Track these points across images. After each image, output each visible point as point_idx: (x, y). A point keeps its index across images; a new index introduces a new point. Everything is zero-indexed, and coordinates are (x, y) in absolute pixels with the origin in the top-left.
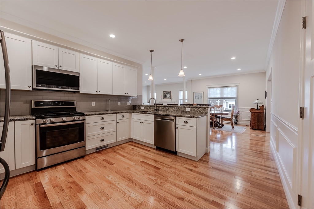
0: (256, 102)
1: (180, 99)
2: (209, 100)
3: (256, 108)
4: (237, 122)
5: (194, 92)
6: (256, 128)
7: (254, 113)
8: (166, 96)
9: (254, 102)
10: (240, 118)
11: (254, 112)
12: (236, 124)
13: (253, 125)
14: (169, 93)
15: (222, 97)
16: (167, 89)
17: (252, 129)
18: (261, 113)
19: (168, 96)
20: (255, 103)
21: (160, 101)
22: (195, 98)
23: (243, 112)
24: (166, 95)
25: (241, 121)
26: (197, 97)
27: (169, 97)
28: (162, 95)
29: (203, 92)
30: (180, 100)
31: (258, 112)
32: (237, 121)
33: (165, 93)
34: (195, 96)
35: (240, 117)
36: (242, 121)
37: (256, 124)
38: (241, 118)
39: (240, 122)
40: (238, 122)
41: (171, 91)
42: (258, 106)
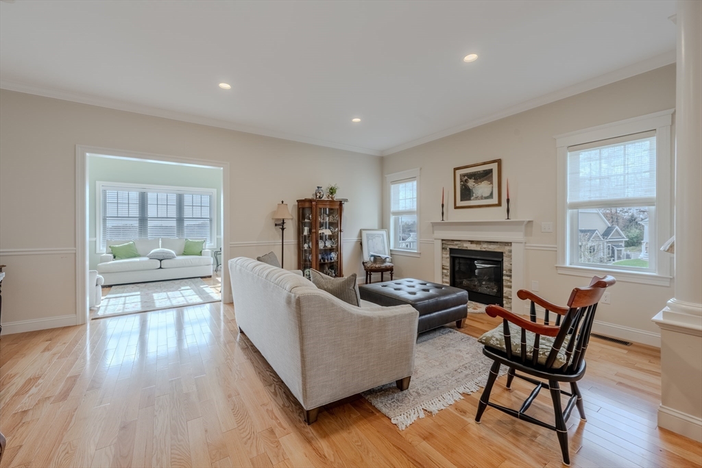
1: (569, 201)
8: (466, 193)
14: (491, 171)
16: (475, 156)
19: (482, 189)
21: (439, 219)
24: (471, 183)
27: (491, 196)
28: (448, 185)
30: (569, 212)
33: (463, 176)
41: (499, 162)
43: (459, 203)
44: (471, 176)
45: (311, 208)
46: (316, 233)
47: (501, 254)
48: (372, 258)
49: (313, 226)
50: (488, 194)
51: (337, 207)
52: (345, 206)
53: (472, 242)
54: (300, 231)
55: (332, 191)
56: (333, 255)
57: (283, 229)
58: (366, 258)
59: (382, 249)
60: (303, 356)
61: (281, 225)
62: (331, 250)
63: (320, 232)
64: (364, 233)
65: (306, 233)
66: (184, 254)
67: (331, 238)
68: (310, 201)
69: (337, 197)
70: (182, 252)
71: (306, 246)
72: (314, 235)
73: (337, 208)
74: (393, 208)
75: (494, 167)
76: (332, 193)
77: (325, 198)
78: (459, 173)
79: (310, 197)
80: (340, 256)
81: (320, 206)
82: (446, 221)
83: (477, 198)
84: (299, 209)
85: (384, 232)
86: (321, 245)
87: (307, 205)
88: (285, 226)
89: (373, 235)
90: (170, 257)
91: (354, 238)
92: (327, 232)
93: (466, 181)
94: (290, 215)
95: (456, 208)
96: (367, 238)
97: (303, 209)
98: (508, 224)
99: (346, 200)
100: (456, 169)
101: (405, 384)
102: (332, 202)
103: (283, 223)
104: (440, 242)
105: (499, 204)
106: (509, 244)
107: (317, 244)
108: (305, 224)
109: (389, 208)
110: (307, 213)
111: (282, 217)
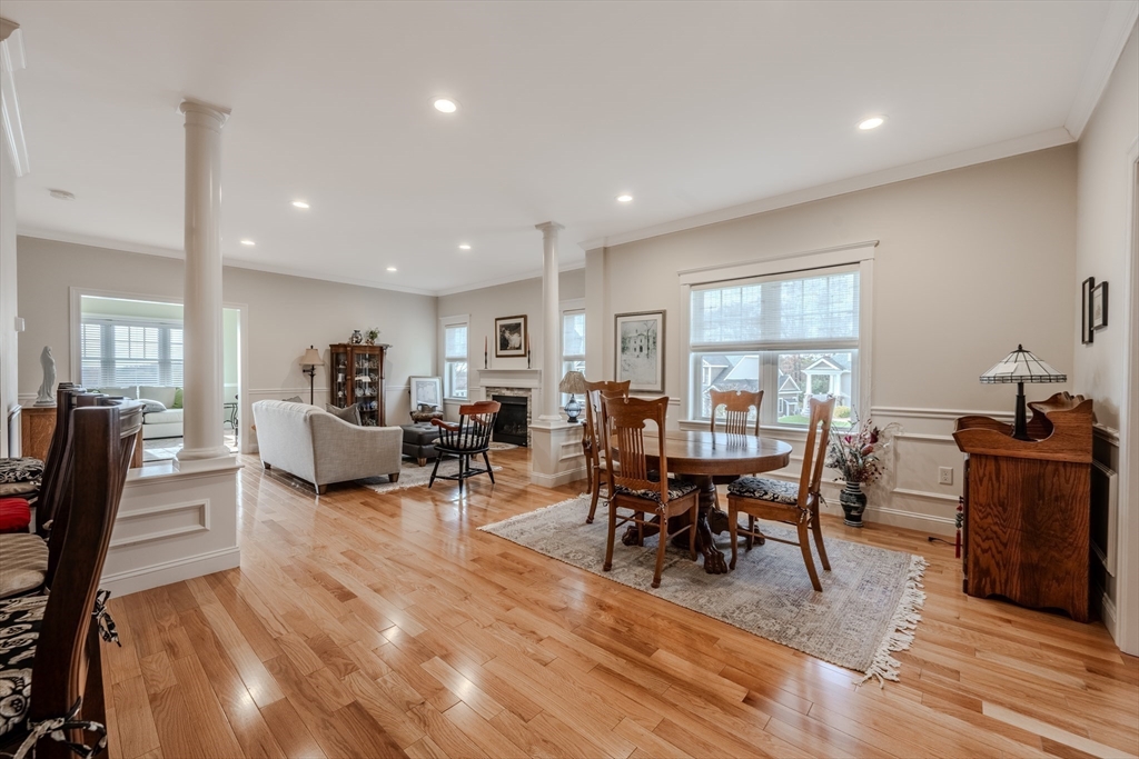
0: (1005, 368)
2: (698, 363)
3: (1006, 412)
4: (861, 511)
5: (617, 316)
6: (1015, 590)
7: (991, 466)
8: (505, 344)
9: (991, 374)
10: (884, 480)
11: (996, 458)
12: (858, 519)
13: (985, 560)
14: (520, 324)
15: (771, 338)
17: (979, 593)
18: (1057, 462)
19: (515, 339)
20: (1003, 380)
21: (483, 368)
22: (623, 350)
23: (900, 442)
24: (507, 334)
25: (889, 503)
26: (632, 345)
27: (519, 348)
28: (491, 335)
29: (663, 313)
31: (1034, 454)
32: (862, 499)
33: (502, 326)
34: (623, 341)
35: (885, 476)
36: (896, 500)
37: (1016, 556)
38: (893, 478)
39: (884, 509)
40: (868, 507)
41: (525, 317)
42: (1021, 398)
43: (500, 353)
44: (507, 327)
45: (346, 353)
46: (352, 379)
47: (525, 399)
48: (420, 408)
49: (348, 372)
50: (517, 346)
51: (377, 352)
52: (388, 351)
53: (508, 389)
54: (333, 378)
55: (373, 335)
56: (374, 404)
57: (312, 376)
58: (414, 407)
59: (433, 398)
60: (314, 451)
61: (310, 371)
62: (372, 398)
63: (357, 379)
64: (414, 381)
65: (340, 380)
66: (173, 407)
67: (371, 385)
68: (345, 346)
69: (377, 342)
70: (172, 403)
71: (340, 394)
72: (349, 383)
73: (377, 354)
74: (449, 354)
75: (521, 321)
76: (372, 338)
77: (363, 343)
78: (500, 323)
79: (345, 341)
80: (381, 405)
81: (357, 352)
82: (489, 368)
83: (511, 349)
84: (332, 354)
85: (437, 380)
86: (359, 393)
87: (341, 350)
88: (315, 372)
89: (423, 383)
90: (157, 410)
91: (402, 386)
92: (366, 379)
93: (504, 332)
94: (321, 359)
95: (497, 356)
96: (417, 385)
97: (338, 354)
98: (529, 373)
99: (387, 346)
100: (497, 319)
101: (394, 478)
102: (373, 348)
103: (313, 369)
104: (484, 390)
105: (524, 356)
106: (529, 390)
107: (353, 391)
108: (339, 371)
109: (444, 354)
110: (342, 358)
111: (311, 363)
